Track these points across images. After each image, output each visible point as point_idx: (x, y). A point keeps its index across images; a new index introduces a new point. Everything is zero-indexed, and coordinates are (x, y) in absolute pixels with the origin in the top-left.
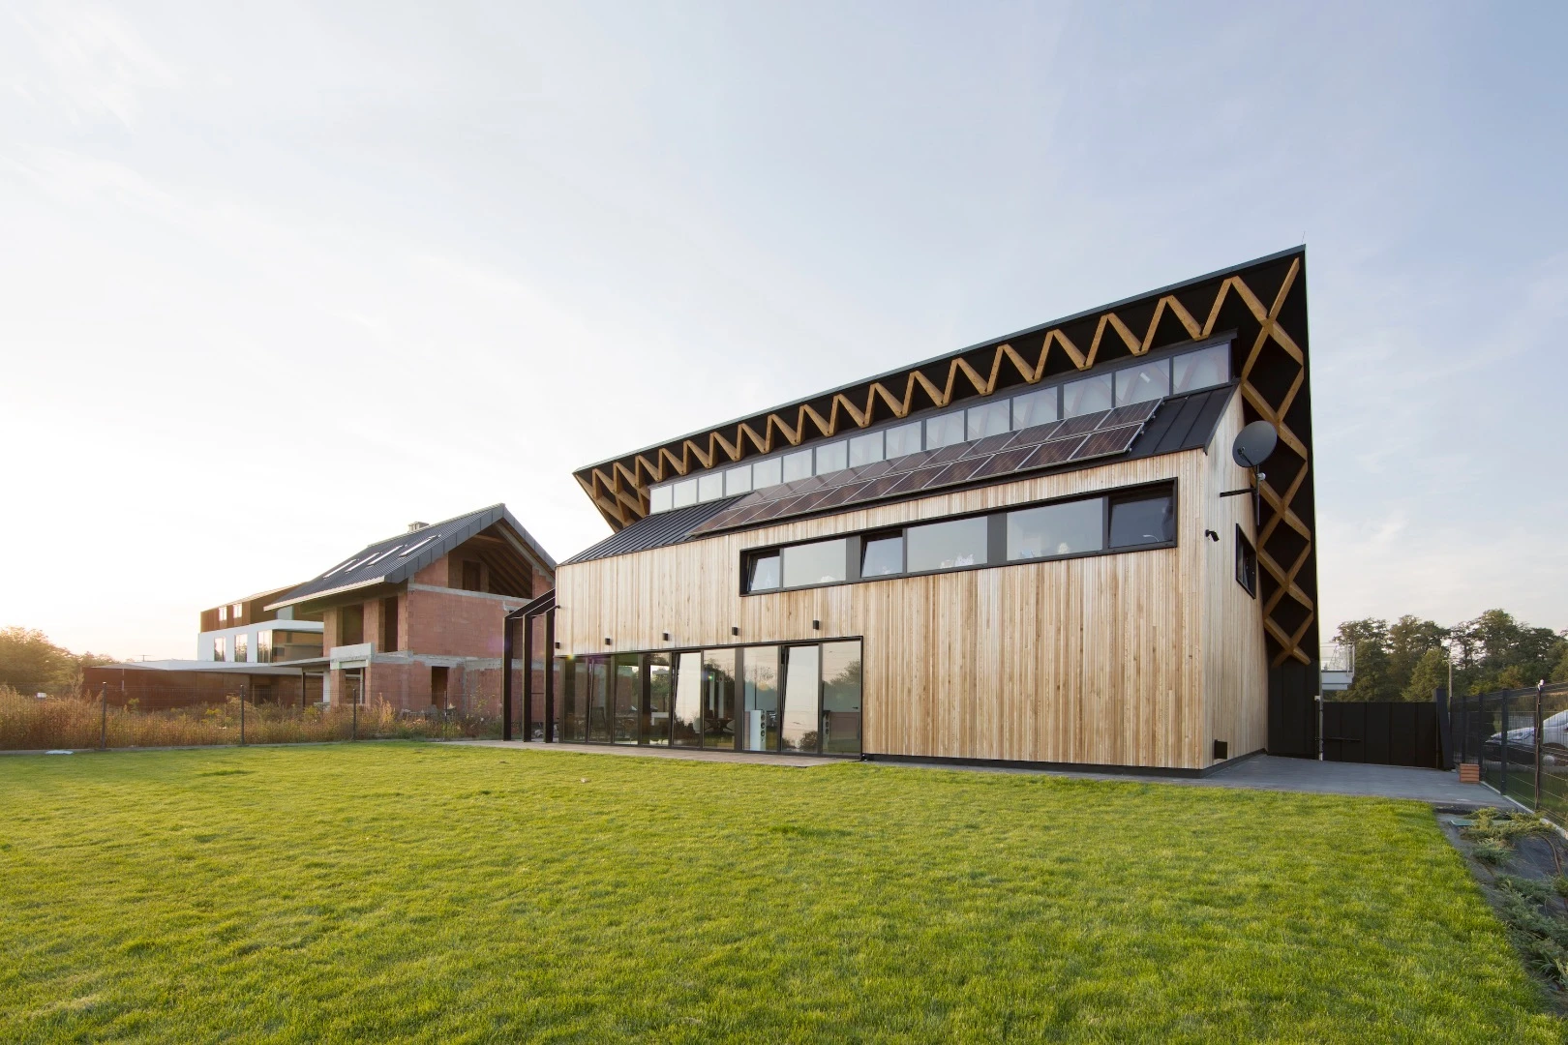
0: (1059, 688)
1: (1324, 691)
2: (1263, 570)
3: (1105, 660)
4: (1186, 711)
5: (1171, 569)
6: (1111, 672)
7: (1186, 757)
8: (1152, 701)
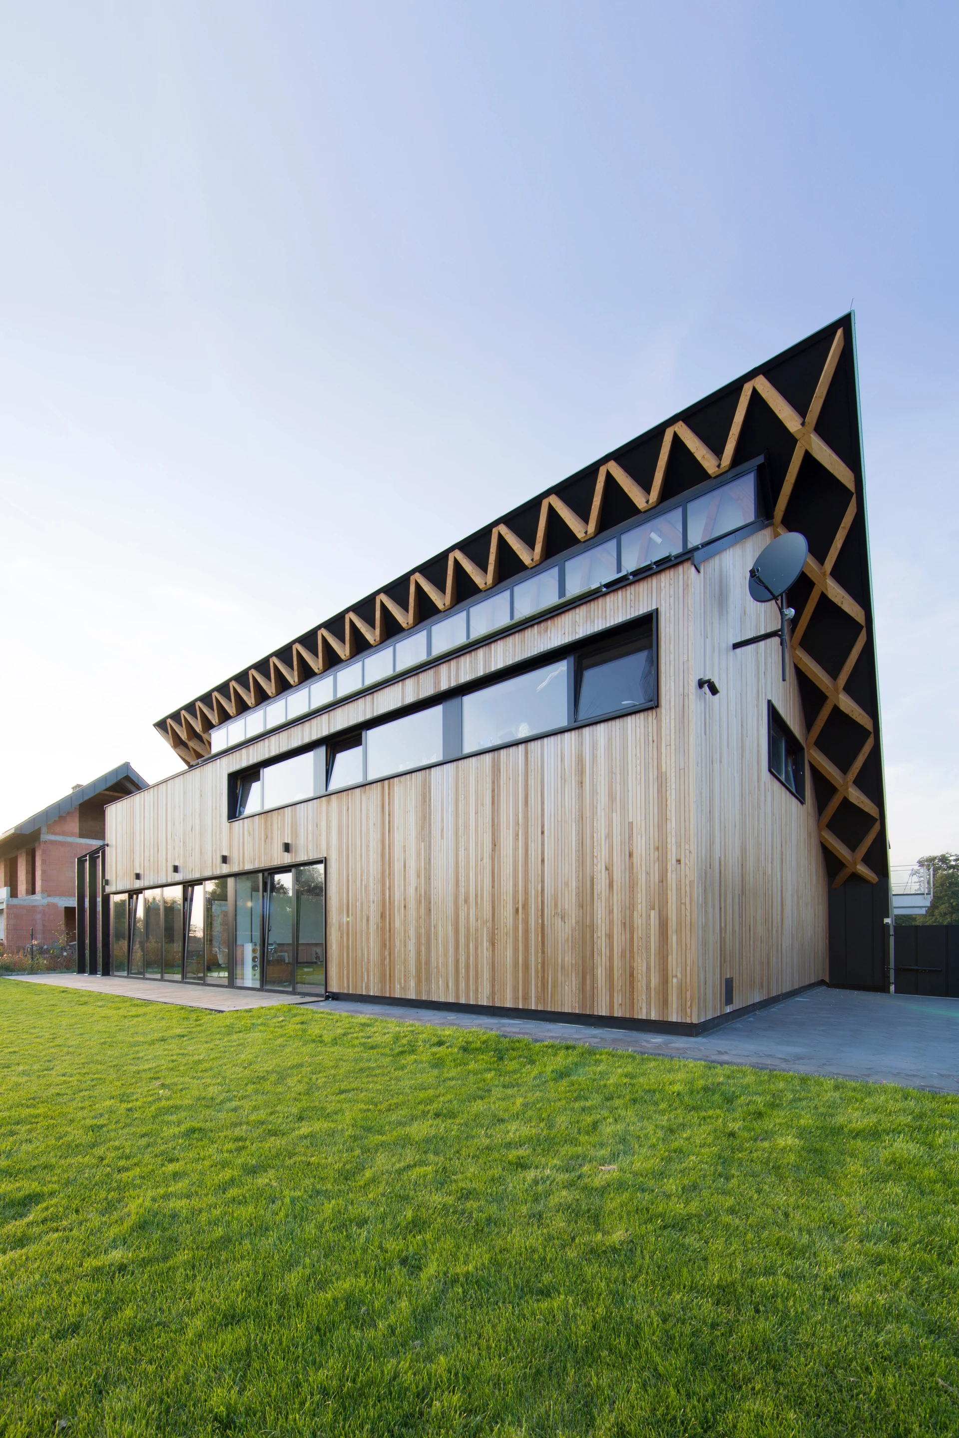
0: (517, 911)
1: (896, 916)
2: (815, 771)
3: (570, 872)
4: (673, 939)
5: (651, 739)
6: (578, 888)
7: (675, 1006)
8: (628, 926)
